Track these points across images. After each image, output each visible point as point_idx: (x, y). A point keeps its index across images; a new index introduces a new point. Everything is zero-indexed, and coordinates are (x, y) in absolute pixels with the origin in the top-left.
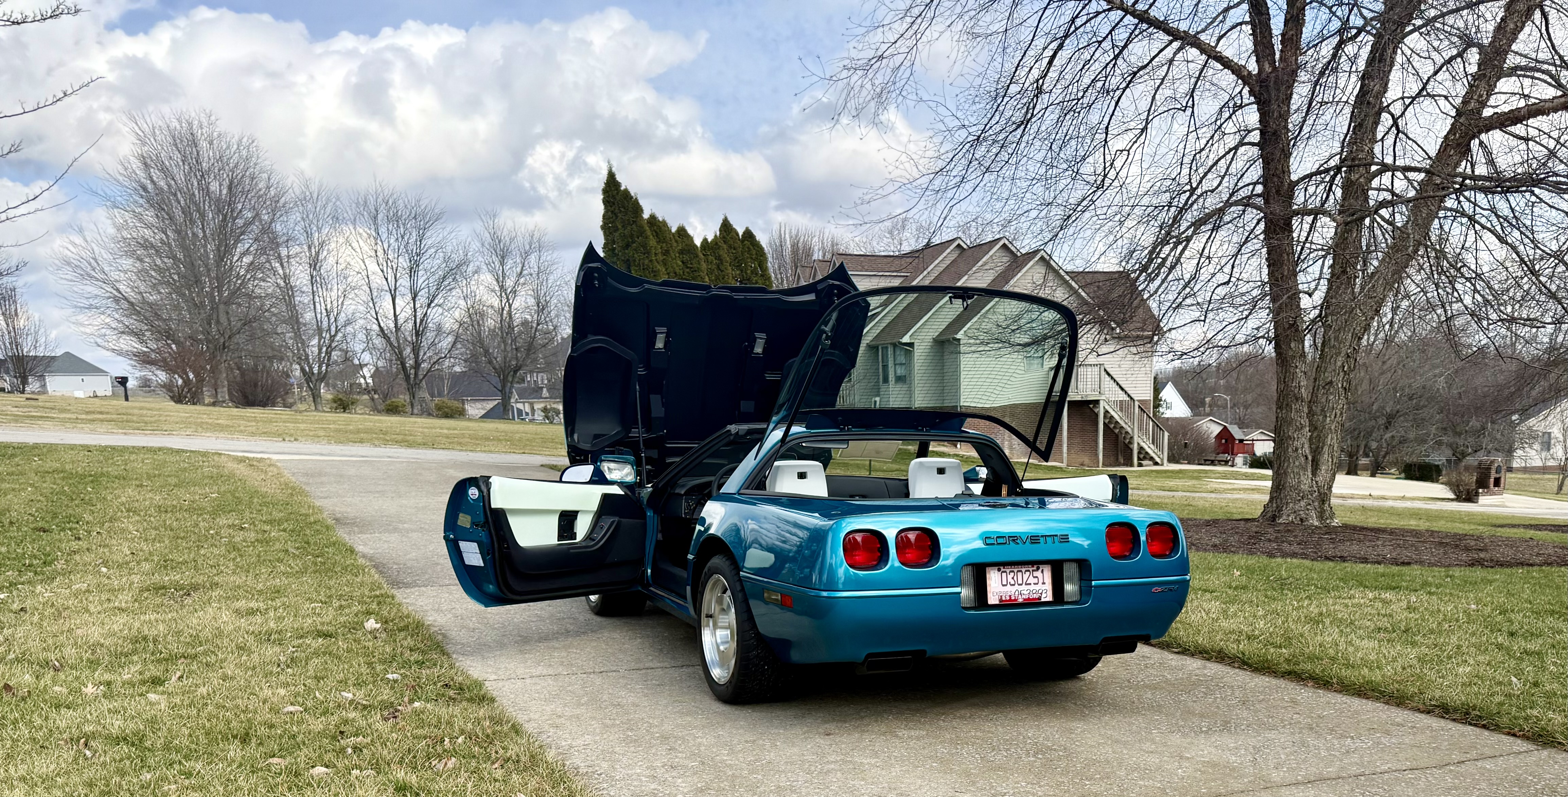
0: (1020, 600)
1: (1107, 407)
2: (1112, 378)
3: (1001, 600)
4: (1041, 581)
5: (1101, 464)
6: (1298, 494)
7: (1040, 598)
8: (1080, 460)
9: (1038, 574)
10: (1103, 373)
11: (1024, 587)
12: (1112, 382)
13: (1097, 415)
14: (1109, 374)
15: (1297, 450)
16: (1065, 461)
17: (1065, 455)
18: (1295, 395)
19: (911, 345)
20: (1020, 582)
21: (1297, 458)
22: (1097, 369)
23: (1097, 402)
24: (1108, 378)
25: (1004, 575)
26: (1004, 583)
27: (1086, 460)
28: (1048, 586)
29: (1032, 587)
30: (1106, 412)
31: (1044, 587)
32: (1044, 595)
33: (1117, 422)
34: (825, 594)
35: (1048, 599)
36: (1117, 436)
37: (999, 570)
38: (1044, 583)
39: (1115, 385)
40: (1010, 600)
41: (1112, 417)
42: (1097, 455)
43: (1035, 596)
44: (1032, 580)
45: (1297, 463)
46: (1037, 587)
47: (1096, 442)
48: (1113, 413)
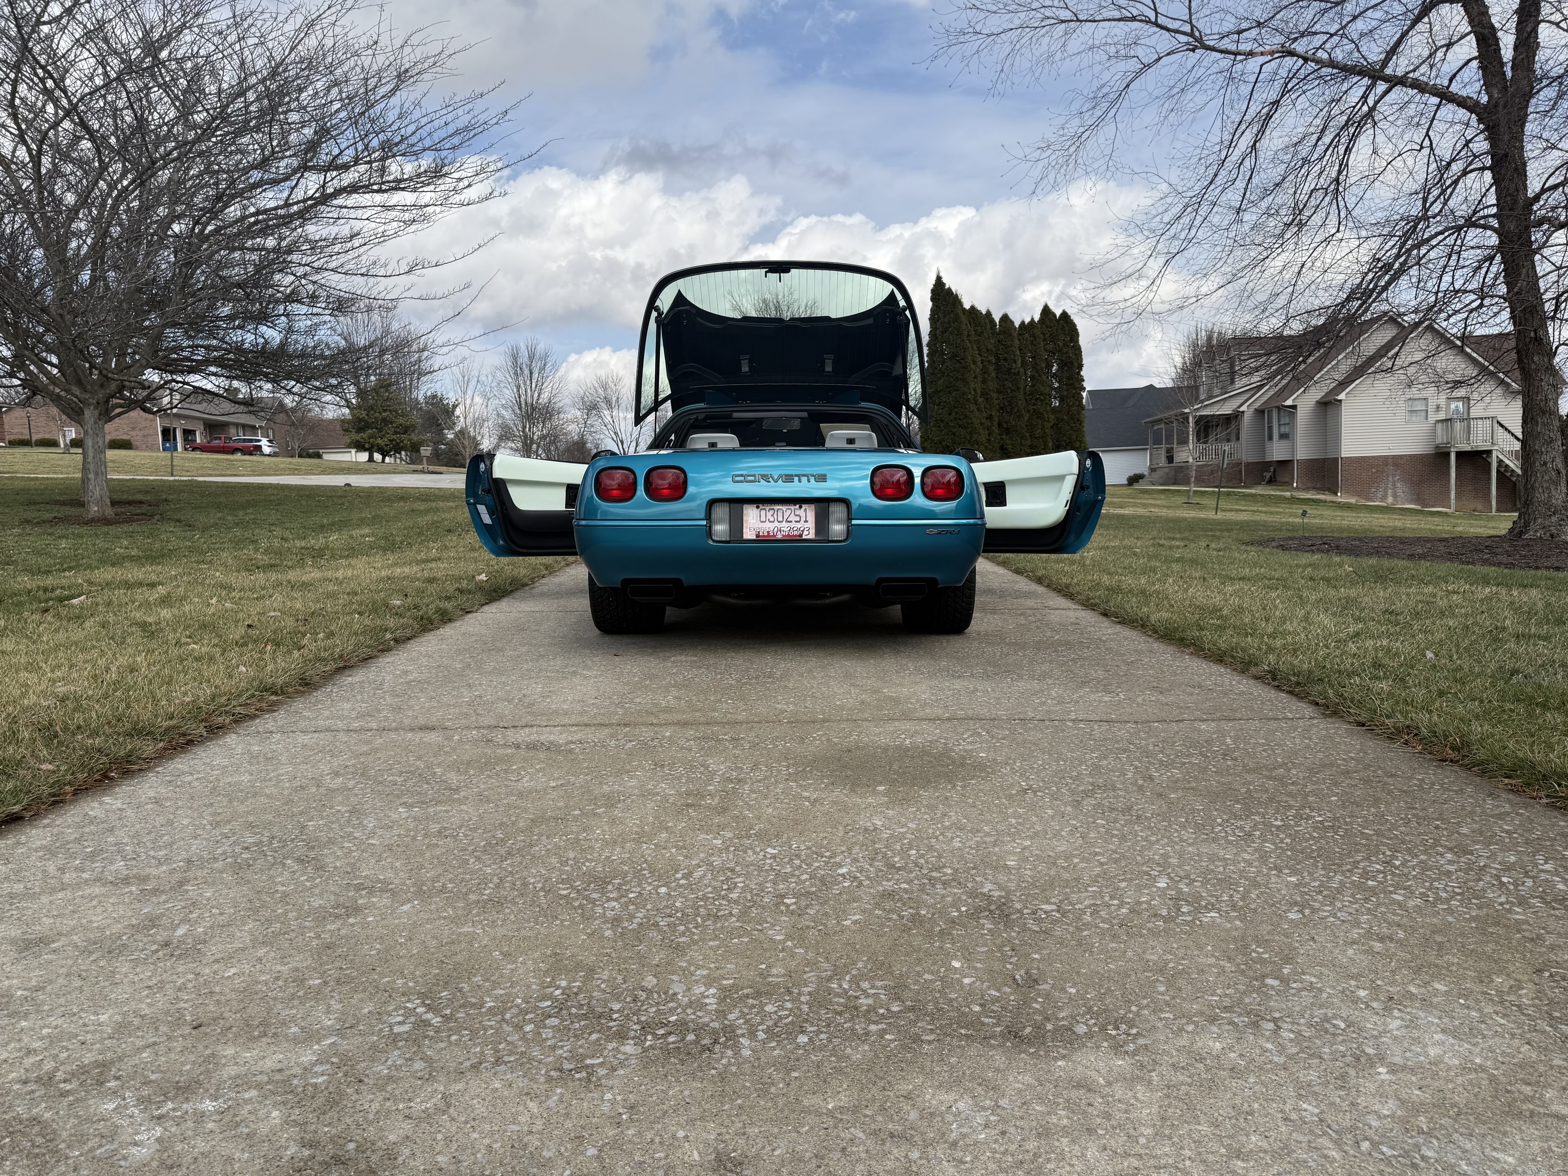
0: (779, 536)
1: (1501, 457)
2: (1506, 429)
3: (758, 536)
4: (803, 519)
5: (1494, 510)
6: (1549, 509)
7: (801, 535)
8: (1472, 507)
9: (801, 512)
10: (1496, 425)
11: (784, 524)
12: (1506, 433)
13: (1489, 464)
14: (1502, 426)
15: (1545, 464)
16: (1453, 506)
17: (1453, 501)
18: (1540, 409)
19: (1294, 407)
20: (780, 519)
21: (1546, 472)
22: (1489, 422)
23: (1489, 452)
24: (1501, 430)
25: (763, 512)
26: (763, 519)
27: (1479, 507)
28: (811, 524)
29: (793, 525)
30: (1500, 462)
31: (806, 525)
32: (806, 533)
33: (1513, 471)
34: (583, 523)
35: (810, 537)
36: (1514, 484)
37: (758, 507)
38: (806, 521)
39: (1509, 436)
40: (768, 535)
41: (1507, 466)
42: (1490, 502)
43: (796, 533)
44: (793, 518)
45: (1547, 478)
46: (798, 525)
47: (1489, 489)
48: (1507, 462)
